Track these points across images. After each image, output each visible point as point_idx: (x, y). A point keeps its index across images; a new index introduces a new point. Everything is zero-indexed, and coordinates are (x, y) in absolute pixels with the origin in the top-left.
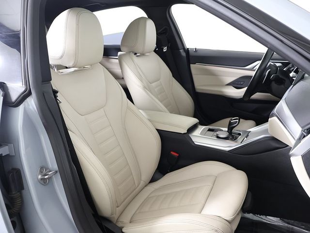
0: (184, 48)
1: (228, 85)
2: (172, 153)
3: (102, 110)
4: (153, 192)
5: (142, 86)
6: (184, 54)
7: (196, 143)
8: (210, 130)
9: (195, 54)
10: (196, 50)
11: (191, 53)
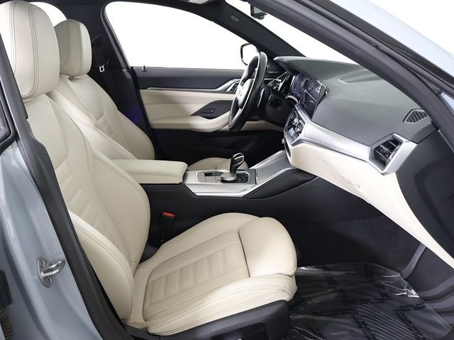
0: (127, 67)
1: (195, 114)
2: (164, 213)
3: (64, 162)
4: (152, 273)
5: (92, 125)
6: (128, 75)
7: (198, 194)
8: (207, 175)
9: (144, 75)
10: (144, 69)
11: (139, 74)
